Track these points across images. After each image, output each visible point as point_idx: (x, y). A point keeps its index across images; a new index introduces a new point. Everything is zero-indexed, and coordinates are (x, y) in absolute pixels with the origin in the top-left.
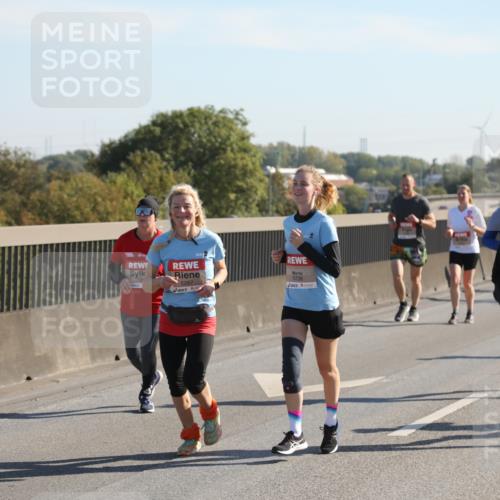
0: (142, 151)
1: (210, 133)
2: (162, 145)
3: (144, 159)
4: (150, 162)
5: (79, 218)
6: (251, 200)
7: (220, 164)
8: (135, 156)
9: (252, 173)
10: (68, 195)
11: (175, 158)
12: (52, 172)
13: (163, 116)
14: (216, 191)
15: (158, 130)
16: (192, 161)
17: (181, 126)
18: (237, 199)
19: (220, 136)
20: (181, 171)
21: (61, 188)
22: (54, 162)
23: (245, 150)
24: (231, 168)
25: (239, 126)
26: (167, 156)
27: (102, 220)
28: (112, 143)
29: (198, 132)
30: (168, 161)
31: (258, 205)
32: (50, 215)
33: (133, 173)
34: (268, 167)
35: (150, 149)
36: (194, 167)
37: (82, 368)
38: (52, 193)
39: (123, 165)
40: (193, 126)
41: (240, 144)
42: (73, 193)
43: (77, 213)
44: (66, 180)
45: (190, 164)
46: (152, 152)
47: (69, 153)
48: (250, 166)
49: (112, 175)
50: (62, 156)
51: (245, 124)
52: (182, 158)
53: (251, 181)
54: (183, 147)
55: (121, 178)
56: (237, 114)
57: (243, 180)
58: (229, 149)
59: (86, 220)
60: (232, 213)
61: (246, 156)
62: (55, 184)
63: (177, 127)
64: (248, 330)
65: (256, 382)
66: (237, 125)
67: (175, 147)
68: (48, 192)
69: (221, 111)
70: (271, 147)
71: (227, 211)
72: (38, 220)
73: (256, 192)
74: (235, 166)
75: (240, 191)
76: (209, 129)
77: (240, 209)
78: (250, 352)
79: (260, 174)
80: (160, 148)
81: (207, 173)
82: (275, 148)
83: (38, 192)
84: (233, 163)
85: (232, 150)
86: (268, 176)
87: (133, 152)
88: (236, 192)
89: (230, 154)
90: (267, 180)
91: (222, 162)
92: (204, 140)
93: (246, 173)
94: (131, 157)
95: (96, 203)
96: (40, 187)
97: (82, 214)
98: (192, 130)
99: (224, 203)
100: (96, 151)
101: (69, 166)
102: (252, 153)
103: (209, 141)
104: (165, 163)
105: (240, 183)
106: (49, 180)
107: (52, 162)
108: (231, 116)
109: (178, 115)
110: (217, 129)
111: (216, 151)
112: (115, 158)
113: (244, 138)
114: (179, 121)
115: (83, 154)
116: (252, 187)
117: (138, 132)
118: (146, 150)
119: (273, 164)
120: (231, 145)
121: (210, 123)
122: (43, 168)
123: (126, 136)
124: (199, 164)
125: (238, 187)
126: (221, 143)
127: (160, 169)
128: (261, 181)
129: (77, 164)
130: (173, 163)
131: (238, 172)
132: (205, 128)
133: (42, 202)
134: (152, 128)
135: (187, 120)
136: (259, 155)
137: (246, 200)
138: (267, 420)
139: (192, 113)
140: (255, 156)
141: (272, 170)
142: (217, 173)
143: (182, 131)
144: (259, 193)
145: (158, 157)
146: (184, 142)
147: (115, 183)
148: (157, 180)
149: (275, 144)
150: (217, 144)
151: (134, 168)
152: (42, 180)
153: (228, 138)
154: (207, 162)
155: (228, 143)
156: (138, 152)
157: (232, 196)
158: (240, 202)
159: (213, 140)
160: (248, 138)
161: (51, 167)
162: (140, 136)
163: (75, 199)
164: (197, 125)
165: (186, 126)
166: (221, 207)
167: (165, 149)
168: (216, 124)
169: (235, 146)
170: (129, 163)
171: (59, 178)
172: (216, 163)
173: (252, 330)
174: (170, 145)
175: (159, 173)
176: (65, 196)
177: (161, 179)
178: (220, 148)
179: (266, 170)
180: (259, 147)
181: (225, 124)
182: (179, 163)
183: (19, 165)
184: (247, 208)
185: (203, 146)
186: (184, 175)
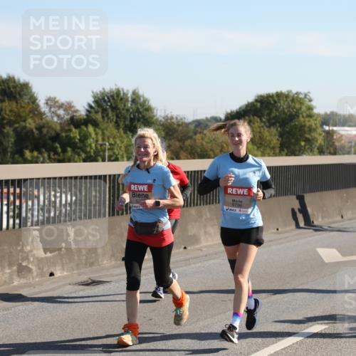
0: (249, 117)
1: (289, 107)
2: (261, 113)
3: (251, 121)
4: (254, 123)
5: (213, 156)
6: (313, 146)
7: (295, 125)
9: (315, 130)
11: (269, 120)
12: (197, 129)
13: (261, 96)
14: (293, 140)
15: (259, 105)
16: (279, 122)
17: (272, 102)
18: (305, 145)
19: (295, 108)
20: (272, 128)
21: (202, 139)
22: (199, 124)
23: (310, 116)
24: (302, 127)
25: (307, 103)
26: (264, 120)
28: (232, 112)
29: (283, 105)
30: (264, 122)
31: (318, 149)
32: (196, 154)
34: (325, 127)
35: (253, 115)
36: (280, 126)
37: (216, 242)
38: (197, 141)
40: (279, 102)
41: (308, 113)
42: (209, 141)
43: (211, 153)
45: (278, 125)
46: (255, 117)
47: (207, 118)
48: (314, 126)
50: (203, 120)
51: (310, 100)
52: (273, 121)
53: (314, 134)
54: (273, 115)
56: (306, 95)
57: (310, 134)
58: (301, 116)
60: (303, 153)
61: (311, 120)
62: (198, 136)
63: (271, 104)
64: (313, 223)
65: (318, 253)
66: (305, 101)
67: (269, 114)
68: (195, 141)
69: (296, 94)
70: (326, 114)
71: (299, 152)
72: (189, 157)
73: (317, 141)
74: (305, 126)
75: (307, 140)
76: (289, 104)
77: (307, 151)
79: (319, 130)
80: (260, 115)
81: (287, 130)
82: (329, 115)
83: (189, 141)
84: (303, 124)
85: (303, 117)
86: (325, 131)
87: (244, 117)
88: (305, 141)
89: (302, 119)
90: (323, 134)
91: (297, 123)
92: (286, 111)
93: (311, 130)
95: (222, 147)
96: (190, 138)
97: (214, 153)
98: (279, 105)
99: (297, 148)
100: (223, 117)
101: (206, 125)
102: (315, 118)
103: (289, 111)
104: (262, 124)
105: (307, 136)
106: (195, 134)
107: (196, 123)
108: (301, 96)
109: (269, 96)
110: (293, 104)
111: (292, 117)
113: (310, 108)
114: (271, 99)
115: (216, 119)
116: (315, 138)
117: (247, 106)
118: (251, 116)
119: (328, 125)
120: (302, 114)
121: (289, 100)
122: (192, 127)
123: (240, 108)
124: (283, 124)
125: (306, 138)
126: (296, 112)
127: (259, 127)
128: (320, 135)
130: (267, 124)
131: (306, 129)
132: (286, 103)
133: (191, 147)
134: (255, 103)
135: (276, 99)
136: (319, 119)
137: (311, 146)
138: (325, 276)
139: (279, 95)
140: (316, 120)
141: (327, 128)
142: (294, 130)
143: (273, 105)
144: (319, 142)
145: (259, 120)
146: (274, 111)
149: (328, 112)
150: (294, 113)
152: (191, 134)
153: (300, 108)
154: (287, 123)
155: (300, 112)
157: (303, 143)
158: (307, 147)
159: (291, 110)
160: (312, 109)
161: (197, 126)
162: (249, 108)
163: (210, 145)
164: (282, 102)
165: (275, 102)
166: (296, 150)
167: (263, 116)
168: (293, 100)
169: (304, 114)
171: (200, 133)
172: (293, 124)
173: (315, 222)
174: (266, 113)
175: (258, 130)
176: (205, 143)
177: (260, 132)
178: (296, 115)
179: (323, 128)
180: (319, 115)
181: (298, 101)
182: (271, 124)
183: (179, 125)
184: (311, 150)
185: (284, 113)
186: (273, 130)
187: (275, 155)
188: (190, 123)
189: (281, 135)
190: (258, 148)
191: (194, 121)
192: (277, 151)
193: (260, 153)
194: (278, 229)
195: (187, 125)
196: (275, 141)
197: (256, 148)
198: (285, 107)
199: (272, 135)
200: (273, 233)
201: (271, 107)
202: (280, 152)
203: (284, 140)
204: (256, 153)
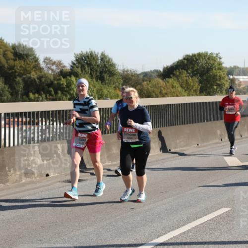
1: (207, 63)
2: (187, 67)
3: (180, 73)
4: (182, 74)
5: (154, 96)
6: (223, 89)
8: (176, 72)
9: (223, 78)
10: (150, 87)
11: (193, 72)
12: (144, 78)
13: (187, 56)
14: (209, 85)
15: (186, 61)
16: (199, 73)
17: (195, 60)
18: (217, 88)
19: (210, 64)
20: (194, 77)
21: (148, 84)
22: (145, 74)
23: (220, 69)
24: (215, 76)
25: (218, 60)
26: (189, 72)
27: (163, 96)
28: (167, 67)
29: (202, 62)
30: (189, 73)
31: (225, 91)
32: (144, 95)
33: (175, 78)
35: (182, 69)
36: (200, 76)
37: (157, 154)
38: (144, 86)
39: (171, 76)
40: (200, 60)
41: (219, 67)
42: (152, 86)
43: (154, 94)
44: (150, 81)
45: (198, 75)
46: (183, 70)
47: (151, 71)
48: (223, 76)
49: (167, 79)
50: (148, 72)
51: (220, 58)
52: (195, 73)
53: (223, 81)
54: (195, 68)
55: (171, 80)
56: (217, 54)
57: (220, 81)
58: (214, 69)
59: (158, 97)
60: (215, 94)
61: (221, 71)
62: (145, 83)
63: (193, 60)
64: (221, 140)
65: (225, 160)
66: (217, 59)
68: (143, 86)
69: (211, 54)
71: (213, 92)
73: (225, 86)
74: (216, 75)
75: (218, 85)
76: (206, 61)
77: (218, 92)
78: (222, 149)
79: (226, 78)
81: (205, 78)
82: (233, 68)
83: (139, 86)
84: (215, 74)
85: (215, 69)
86: (229, 79)
87: (176, 70)
89: (214, 71)
90: (229, 81)
91: (211, 74)
92: (204, 65)
93: (220, 78)
94: (175, 72)
95: (161, 90)
96: (140, 84)
97: (156, 94)
98: (199, 61)
99: (211, 90)
100: (162, 70)
101: (151, 76)
102: (223, 70)
103: (206, 66)
104: (188, 75)
105: (218, 82)
106: (143, 81)
108: (215, 56)
109: (194, 55)
110: (209, 61)
111: (209, 70)
112: (168, 73)
113: (220, 64)
114: (194, 58)
115: (156, 71)
116: (223, 83)
117: (178, 62)
118: (180, 69)
119: (232, 75)
121: (207, 58)
122: (141, 77)
123: (173, 64)
124: (202, 75)
126: (211, 66)
127: (186, 77)
128: (227, 81)
129: (154, 75)
130: (191, 74)
131: (218, 78)
132: (204, 60)
134: (184, 61)
135: (197, 57)
136: (226, 71)
137: (221, 89)
138: (229, 176)
139: (199, 55)
141: (231, 77)
142: (209, 79)
143: (195, 61)
144: (226, 86)
145: (185, 72)
146: (196, 66)
147: (168, 82)
148: (185, 81)
149: (232, 66)
151: (176, 77)
152: (141, 81)
153: (214, 64)
154: (205, 74)
155: (214, 66)
156: (177, 70)
157: (215, 87)
159: (208, 65)
160: (222, 64)
161: (144, 76)
162: (179, 64)
163: (153, 89)
164: (201, 59)
165: (197, 60)
166: (211, 92)
167: (189, 69)
168: (209, 59)
169: (216, 67)
170: (174, 75)
171: (147, 81)
172: (209, 74)
173: (223, 140)
174: (190, 67)
175: (185, 78)
177: (186, 81)
178: (210, 68)
179: (229, 77)
180: (226, 68)
181: (212, 59)
182: (194, 74)
183: (132, 76)
184: (221, 92)
185: (203, 68)
186: (196, 79)
187: (197, 95)
188: (140, 74)
189: (200, 82)
190: (185, 90)
191: (142, 73)
192: (198, 92)
193: (186, 94)
194: (198, 145)
195: (138, 75)
196: (197, 86)
197: (184, 90)
198: (203, 62)
199: (195, 82)
200: (195, 147)
201: (193, 62)
202: (200, 93)
203: (203, 85)
204: (184, 93)
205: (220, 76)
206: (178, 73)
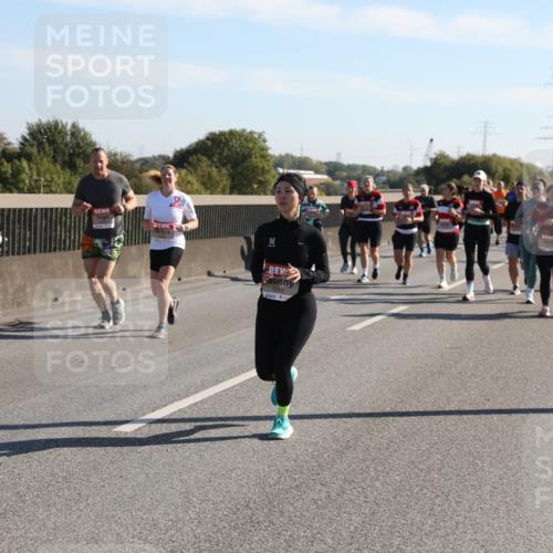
0: (197, 155)
1: (242, 146)
2: (211, 152)
3: (198, 160)
4: (202, 163)
7: (247, 166)
8: (192, 159)
9: (268, 171)
11: (220, 160)
12: (143, 167)
13: (213, 133)
14: (245, 182)
15: (209, 143)
16: (231, 163)
17: (224, 141)
18: (258, 188)
19: (248, 147)
20: (223, 169)
23: (263, 157)
24: (254, 168)
25: (261, 143)
26: (215, 160)
28: (182, 150)
29: (235, 144)
30: (214, 162)
34: (279, 169)
35: (201, 154)
36: (232, 167)
39: (185, 164)
40: (231, 141)
41: (261, 153)
45: (229, 165)
47: (154, 157)
48: (267, 168)
50: (150, 158)
52: (225, 161)
53: (267, 176)
54: (225, 154)
55: (184, 172)
56: (260, 135)
57: (262, 176)
58: (253, 156)
61: (264, 161)
63: (221, 141)
66: (260, 141)
69: (251, 133)
70: (280, 156)
73: (269, 183)
74: (257, 167)
75: (261, 183)
76: (241, 143)
79: (273, 172)
80: (210, 154)
81: (239, 171)
82: (284, 157)
84: (256, 165)
85: (256, 157)
87: (192, 156)
88: (258, 184)
89: (254, 160)
91: (249, 164)
92: (239, 151)
93: (264, 171)
94: (190, 159)
98: (231, 144)
99: (249, 189)
100: (171, 155)
101: (153, 164)
102: (268, 159)
103: (241, 151)
104: (210, 163)
105: (260, 178)
106: (141, 172)
107: (143, 161)
108: (256, 136)
109: (222, 134)
110: (246, 144)
112: (182, 159)
113: (265, 149)
114: (222, 137)
115: (162, 157)
116: (268, 180)
117: (197, 144)
119: (282, 167)
120: (255, 154)
121: (242, 139)
122: (138, 165)
123: (190, 146)
124: (235, 165)
125: (259, 180)
126: (249, 152)
129: (159, 163)
130: (218, 164)
131: (260, 171)
132: (239, 142)
134: (206, 141)
135: (228, 137)
136: (272, 161)
137: (264, 188)
139: (232, 133)
140: (269, 161)
142: (246, 171)
143: (225, 144)
144: (272, 184)
145: (207, 159)
146: (226, 151)
148: (207, 175)
149: (283, 154)
150: (246, 153)
151: (192, 166)
152: (137, 173)
153: (253, 149)
154: (240, 164)
155: (253, 152)
157: (255, 186)
159: (244, 150)
160: (267, 150)
161: (142, 164)
162: (199, 146)
164: (234, 141)
165: (227, 140)
167: (213, 155)
168: (246, 140)
169: (257, 155)
170: (189, 164)
172: (245, 165)
174: (217, 153)
177: (209, 173)
178: (248, 155)
179: (277, 170)
180: (274, 156)
181: (251, 141)
182: (223, 163)
183: (123, 163)
185: (237, 154)
186: (224, 171)
188: (136, 161)
189: (231, 176)
190: (207, 188)
191: (140, 160)
192: (228, 191)
194: (225, 272)
195: (133, 163)
196: (226, 182)
197: (205, 188)
198: (237, 146)
199: (222, 175)
201: (222, 145)
202: (231, 190)
203: (236, 182)
205: (263, 168)
206: (195, 161)
